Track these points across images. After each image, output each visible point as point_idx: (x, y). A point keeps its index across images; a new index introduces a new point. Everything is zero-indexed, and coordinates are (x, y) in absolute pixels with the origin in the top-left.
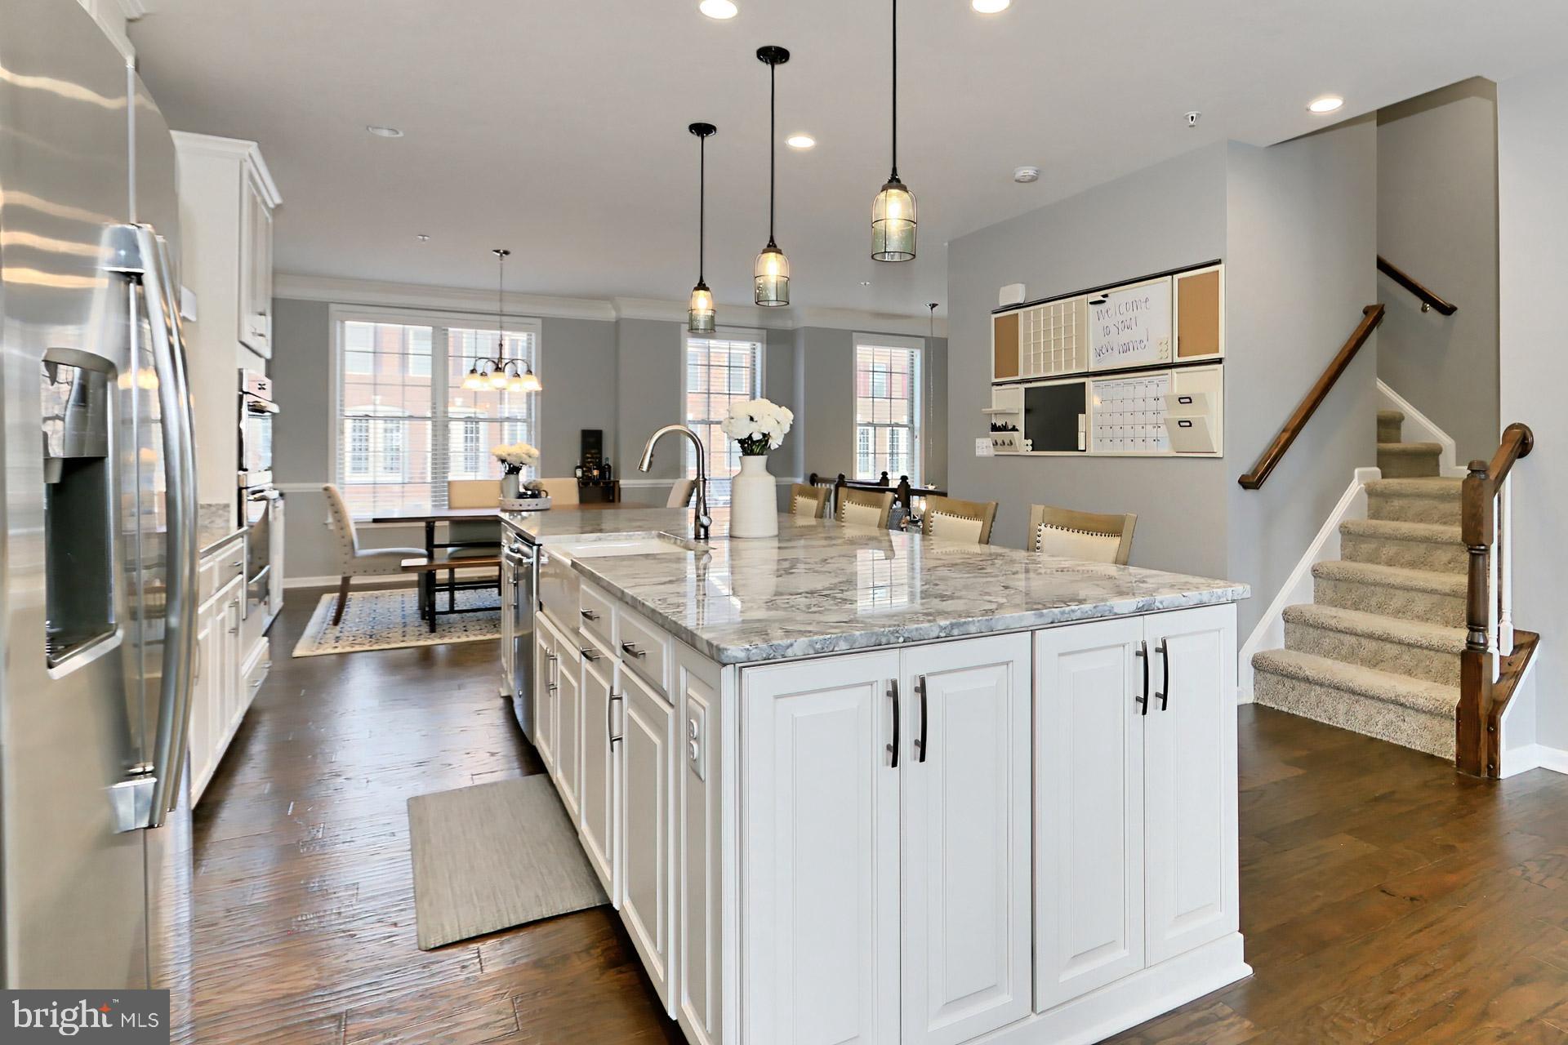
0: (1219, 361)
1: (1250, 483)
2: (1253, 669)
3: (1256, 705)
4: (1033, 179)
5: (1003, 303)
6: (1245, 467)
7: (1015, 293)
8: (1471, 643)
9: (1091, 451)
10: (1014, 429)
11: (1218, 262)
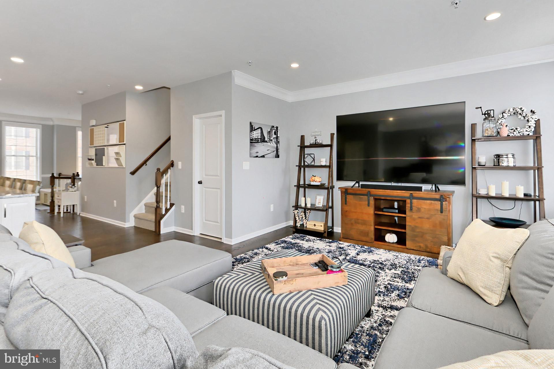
0: (124, 144)
1: (133, 173)
2: (134, 218)
3: (135, 227)
4: (82, 94)
5: (91, 125)
6: (132, 170)
7: (93, 122)
8: (157, 206)
9: (106, 166)
10: (93, 160)
11: (125, 120)
